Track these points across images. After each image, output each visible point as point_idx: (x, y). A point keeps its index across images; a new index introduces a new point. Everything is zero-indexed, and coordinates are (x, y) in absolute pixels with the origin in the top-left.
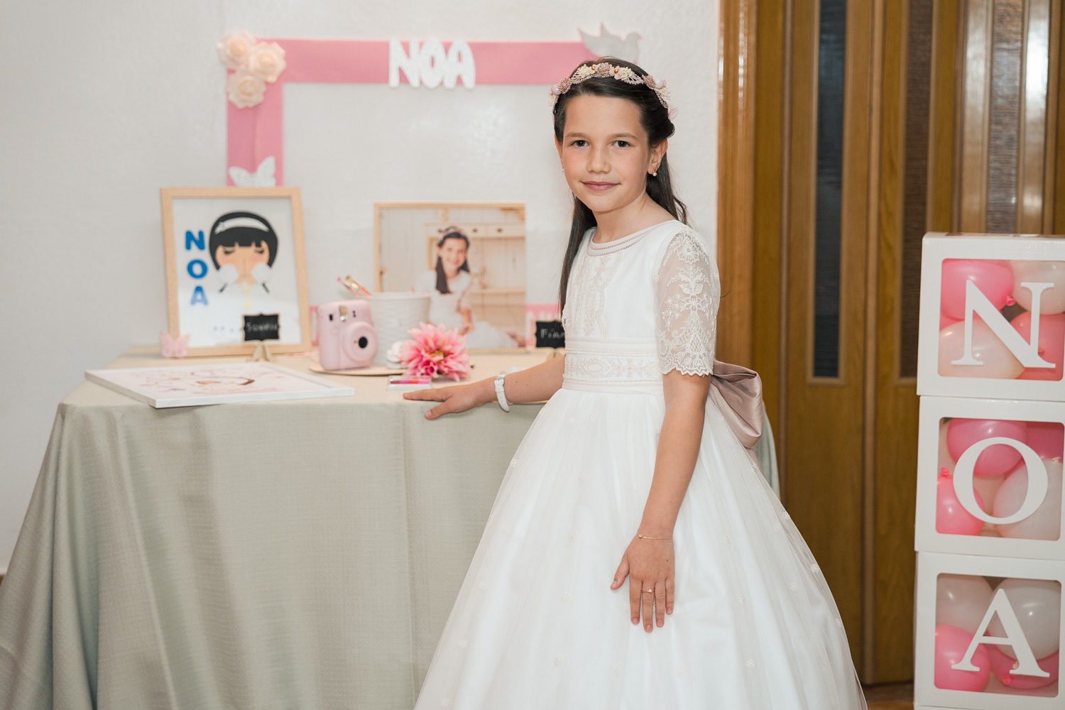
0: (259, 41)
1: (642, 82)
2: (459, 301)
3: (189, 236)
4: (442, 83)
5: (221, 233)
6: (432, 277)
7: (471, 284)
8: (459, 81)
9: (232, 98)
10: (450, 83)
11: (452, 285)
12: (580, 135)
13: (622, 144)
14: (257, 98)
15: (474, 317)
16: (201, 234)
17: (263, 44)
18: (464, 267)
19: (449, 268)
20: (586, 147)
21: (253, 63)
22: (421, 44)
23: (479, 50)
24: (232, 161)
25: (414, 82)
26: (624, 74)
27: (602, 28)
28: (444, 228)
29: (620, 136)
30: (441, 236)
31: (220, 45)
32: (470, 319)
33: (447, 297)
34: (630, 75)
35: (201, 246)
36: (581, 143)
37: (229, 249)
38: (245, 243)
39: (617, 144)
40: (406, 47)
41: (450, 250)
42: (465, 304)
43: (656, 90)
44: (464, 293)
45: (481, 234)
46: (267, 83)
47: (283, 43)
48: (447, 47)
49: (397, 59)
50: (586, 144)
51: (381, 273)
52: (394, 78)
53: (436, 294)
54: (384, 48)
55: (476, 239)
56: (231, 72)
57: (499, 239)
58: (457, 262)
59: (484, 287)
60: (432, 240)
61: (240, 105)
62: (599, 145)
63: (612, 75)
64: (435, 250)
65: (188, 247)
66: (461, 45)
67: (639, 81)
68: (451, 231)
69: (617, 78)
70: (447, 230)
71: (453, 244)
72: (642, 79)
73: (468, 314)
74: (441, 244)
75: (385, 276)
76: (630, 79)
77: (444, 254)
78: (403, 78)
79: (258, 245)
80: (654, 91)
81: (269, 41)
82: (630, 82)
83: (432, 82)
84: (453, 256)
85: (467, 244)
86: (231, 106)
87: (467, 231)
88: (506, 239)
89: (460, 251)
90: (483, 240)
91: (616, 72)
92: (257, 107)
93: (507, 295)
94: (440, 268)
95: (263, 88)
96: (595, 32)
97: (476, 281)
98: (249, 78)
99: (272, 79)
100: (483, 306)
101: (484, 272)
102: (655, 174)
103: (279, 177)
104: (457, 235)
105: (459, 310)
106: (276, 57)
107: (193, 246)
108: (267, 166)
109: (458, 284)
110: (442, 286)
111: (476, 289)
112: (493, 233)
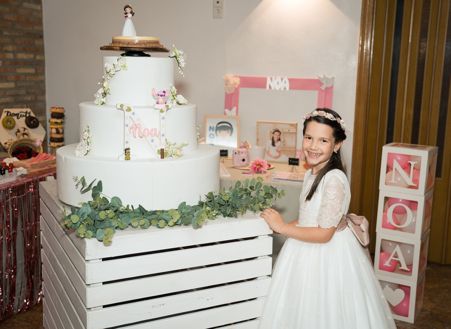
0: (234, 76)
1: (336, 120)
2: (278, 148)
3: (210, 127)
4: (280, 89)
5: (219, 127)
6: (271, 142)
7: (281, 144)
8: (285, 88)
9: (226, 91)
10: (282, 89)
11: (276, 144)
12: (309, 135)
13: (324, 141)
14: (233, 91)
15: (281, 153)
16: (213, 127)
17: (235, 78)
18: (279, 140)
19: (275, 139)
20: (311, 140)
21: (232, 82)
22: (275, 78)
23: (291, 80)
24: (226, 108)
25: (273, 88)
26: (329, 116)
27: (324, 76)
28: (274, 129)
29: (324, 138)
30: (273, 131)
31: (224, 77)
32: (280, 154)
33: (274, 147)
34: (331, 117)
35: (213, 130)
36: (310, 138)
37: (220, 131)
38: (225, 130)
39: (322, 141)
40: (271, 79)
41: (276, 135)
42: (279, 149)
43: (341, 123)
44: (279, 147)
45: (284, 131)
46: (235, 88)
47: (240, 77)
48: (282, 79)
49: (269, 82)
50: (311, 139)
51: (258, 140)
52: (268, 88)
53: (272, 146)
54: (265, 79)
55: (283, 132)
56: (226, 84)
57: (289, 133)
58: (277, 138)
59: (284, 145)
60: (271, 132)
61: (228, 93)
62: (315, 141)
63: (324, 116)
64: (272, 135)
65: (210, 130)
66: (286, 79)
67: (335, 119)
68: (276, 130)
69: (326, 117)
70: (275, 129)
71: (276, 133)
72: (336, 119)
73: (280, 152)
74: (273, 133)
75: (259, 141)
76: (331, 118)
77: (274, 136)
78: (270, 87)
79: (228, 130)
80: (340, 124)
81: (236, 77)
82: (331, 119)
83: (278, 89)
84: (276, 136)
85: (280, 133)
86: (226, 93)
87: (280, 130)
88: (291, 133)
89: (278, 135)
90: (285, 133)
91: (326, 115)
92: (232, 94)
93: (290, 148)
94: (273, 140)
95: (234, 89)
96: (322, 76)
97: (282, 143)
98: (230, 86)
99: (236, 86)
100: (284, 150)
101: (284, 141)
102: (336, 152)
103: (237, 112)
104: (278, 131)
105: (277, 151)
106: (237, 81)
107: (211, 130)
108: (234, 109)
109: (278, 144)
110: (273, 144)
111: (282, 145)
112: (287, 131)
